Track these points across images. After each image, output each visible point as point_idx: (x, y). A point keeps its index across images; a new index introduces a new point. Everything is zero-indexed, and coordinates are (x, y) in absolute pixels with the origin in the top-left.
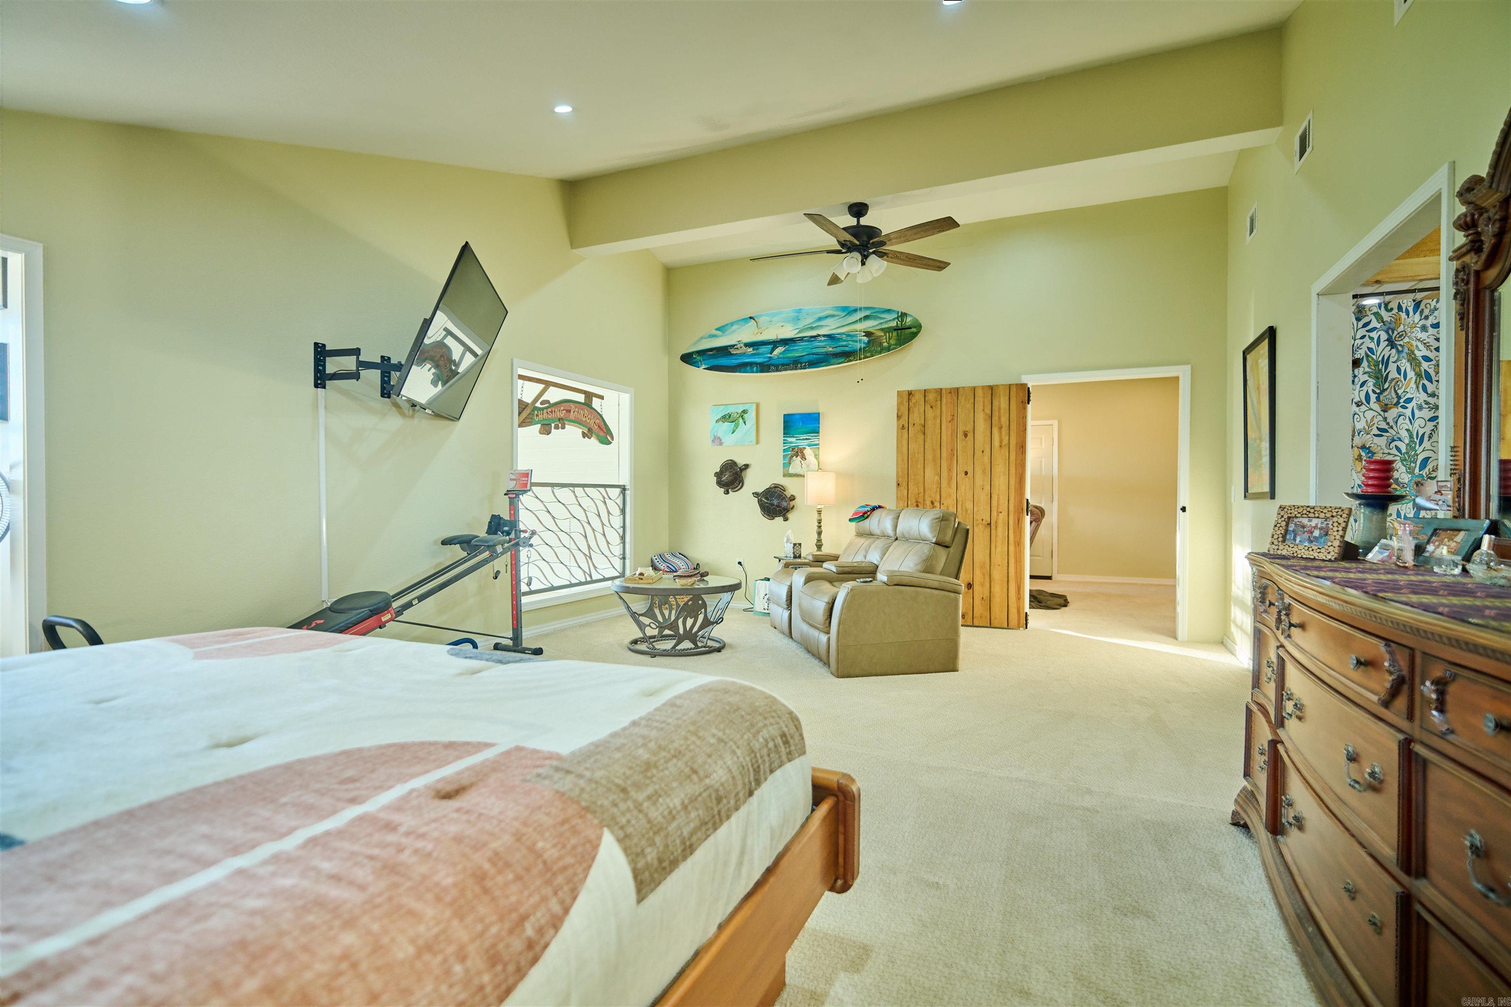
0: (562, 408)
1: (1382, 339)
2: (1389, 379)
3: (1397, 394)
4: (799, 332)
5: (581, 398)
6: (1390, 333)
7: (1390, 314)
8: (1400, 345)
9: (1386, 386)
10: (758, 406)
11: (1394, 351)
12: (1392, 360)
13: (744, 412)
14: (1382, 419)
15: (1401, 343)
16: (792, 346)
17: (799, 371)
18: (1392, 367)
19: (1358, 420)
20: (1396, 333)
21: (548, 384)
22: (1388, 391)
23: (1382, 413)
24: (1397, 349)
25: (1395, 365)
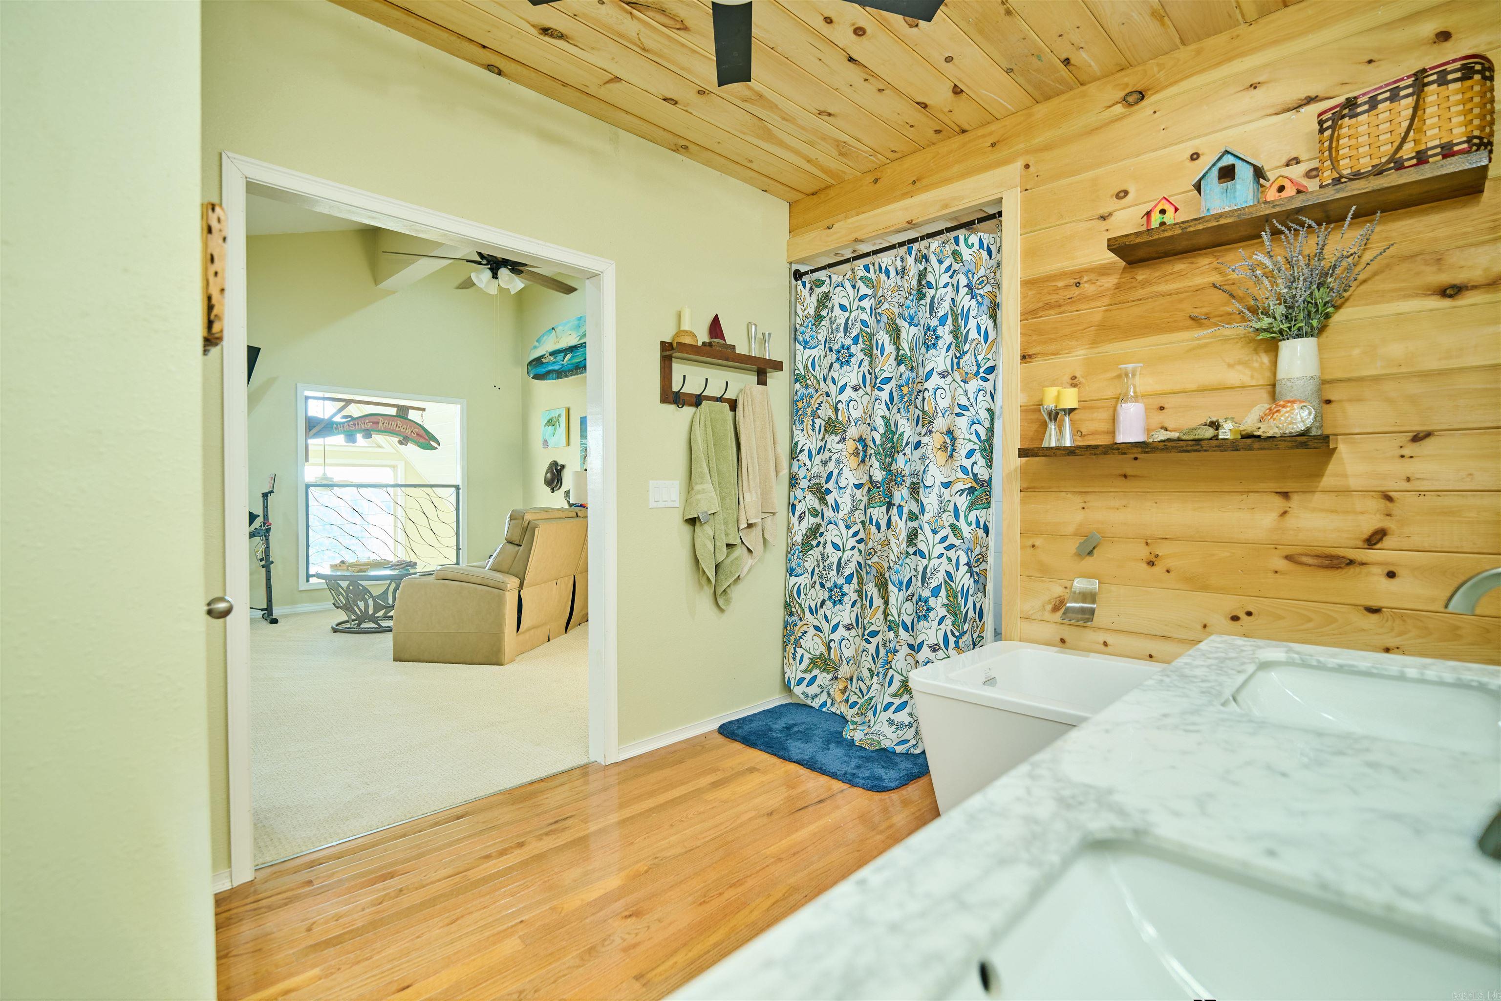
0: (367, 421)
1: (961, 285)
2: (969, 339)
3: (977, 361)
4: (580, 339)
5: (393, 411)
6: (970, 276)
7: (970, 251)
8: (980, 294)
9: (966, 348)
10: (568, 410)
11: (974, 301)
12: (972, 313)
13: (559, 416)
14: (962, 392)
15: (981, 292)
16: (576, 353)
17: (579, 376)
18: (972, 323)
19: (943, 396)
20: (976, 278)
21: (348, 402)
22: (969, 354)
23: (962, 384)
24: (977, 300)
25: (975, 321)
